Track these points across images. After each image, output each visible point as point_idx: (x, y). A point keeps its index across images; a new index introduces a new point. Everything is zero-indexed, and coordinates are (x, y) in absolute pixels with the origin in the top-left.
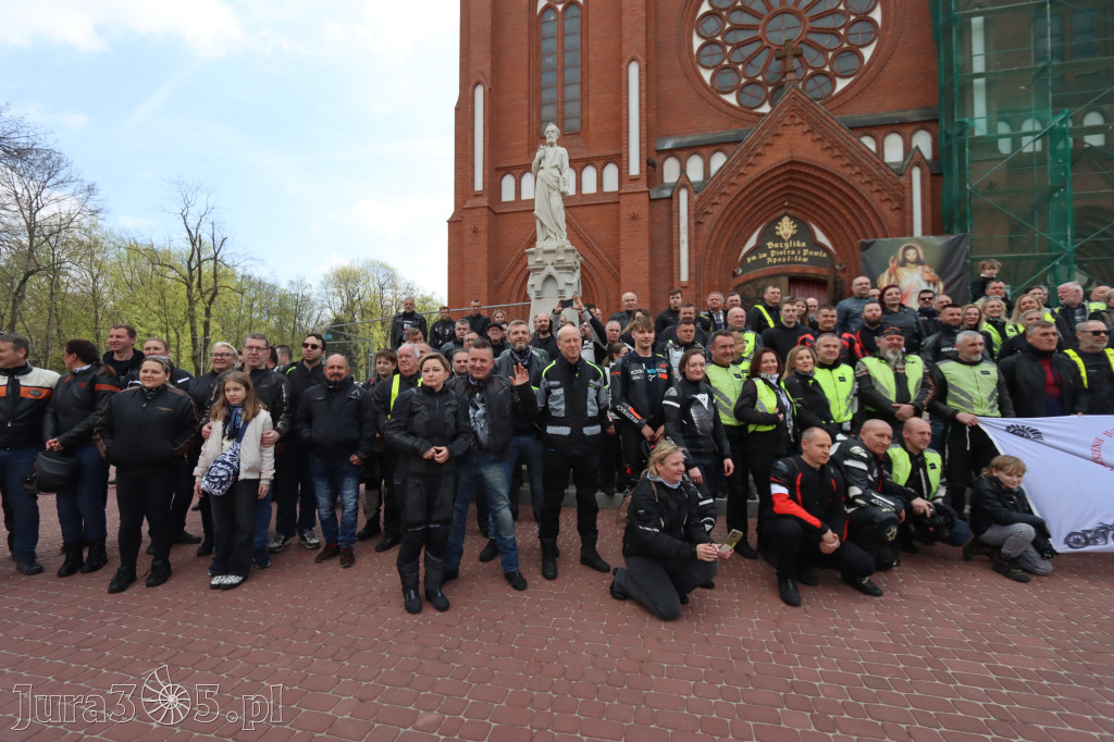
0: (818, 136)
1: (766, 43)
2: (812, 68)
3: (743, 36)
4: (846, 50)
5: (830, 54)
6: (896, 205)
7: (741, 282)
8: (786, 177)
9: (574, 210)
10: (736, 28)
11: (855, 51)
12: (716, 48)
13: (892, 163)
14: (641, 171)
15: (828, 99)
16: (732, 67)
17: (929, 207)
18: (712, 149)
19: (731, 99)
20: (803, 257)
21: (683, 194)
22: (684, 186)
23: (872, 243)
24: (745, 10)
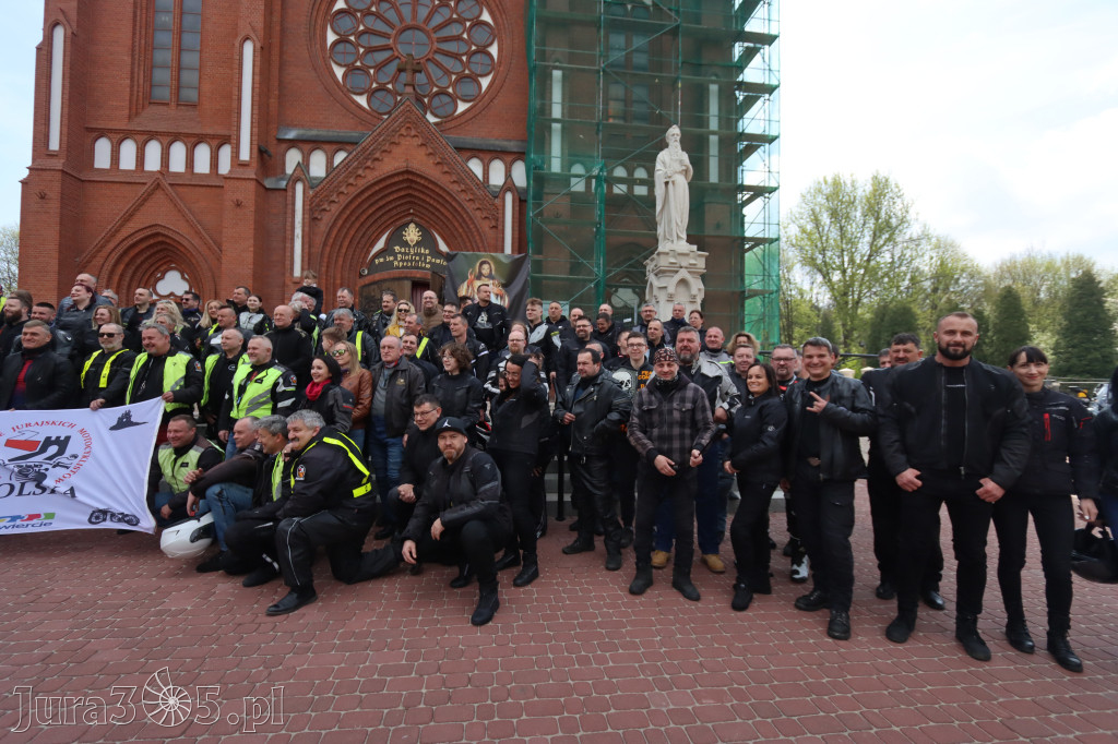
0: (431, 151)
1: (396, 54)
2: (437, 86)
3: (377, 42)
4: (467, 77)
5: (454, 77)
6: (493, 223)
7: (367, 282)
8: (405, 185)
9: (180, 189)
10: (367, 31)
11: (474, 78)
12: (349, 48)
13: (494, 186)
14: (251, 157)
15: (448, 119)
16: (364, 70)
17: (517, 228)
18: (335, 147)
19: (362, 101)
20: (426, 263)
21: (299, 188)
22: (298, 180)
23: (456, 255)
24: (378, 16)
